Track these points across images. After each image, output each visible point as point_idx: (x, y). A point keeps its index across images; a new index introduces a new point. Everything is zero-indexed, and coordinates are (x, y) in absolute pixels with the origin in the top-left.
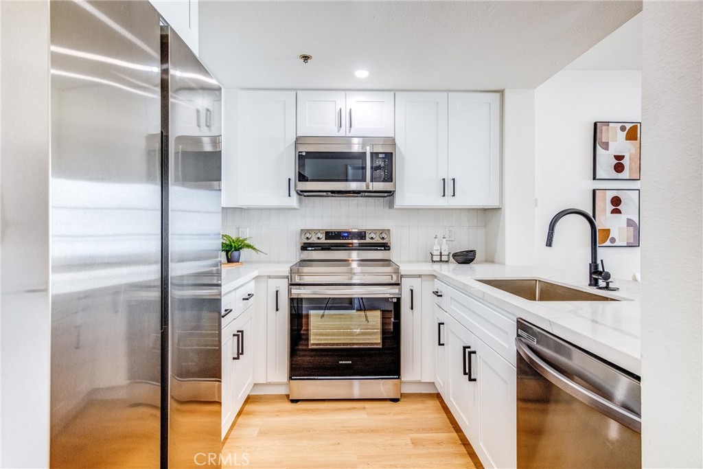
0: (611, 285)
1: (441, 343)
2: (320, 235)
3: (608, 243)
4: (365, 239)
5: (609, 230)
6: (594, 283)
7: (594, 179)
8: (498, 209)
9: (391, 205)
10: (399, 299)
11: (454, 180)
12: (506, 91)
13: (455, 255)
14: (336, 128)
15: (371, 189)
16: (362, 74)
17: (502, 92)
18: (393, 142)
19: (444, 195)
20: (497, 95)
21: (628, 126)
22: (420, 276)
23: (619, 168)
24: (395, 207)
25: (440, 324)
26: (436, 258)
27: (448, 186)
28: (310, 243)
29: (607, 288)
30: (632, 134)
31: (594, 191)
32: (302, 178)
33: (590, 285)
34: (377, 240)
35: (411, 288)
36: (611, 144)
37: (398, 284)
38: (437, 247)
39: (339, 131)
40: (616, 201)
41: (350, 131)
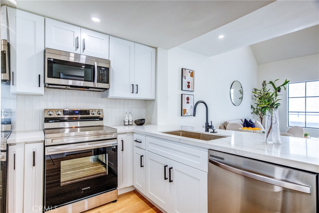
0: (215, 131)
1: (142, 165)
2: (60, 113)
3: (186, 115)
4: (89, 115)
5: (186, 109)
6: (207, 130)
7: (182, 90)
8: (153, 100)
9: (106, 96)
10: (117, 146)
11: (137, 85)
12: (158, 48)
13: (135, 122)
14: (75, 48)
15: (97, 87)
16: (96, 19)
17: (156, 48)
18: (109, 62)
19: (133, 93)
20: (155, 49)
21: (191, 71)
22: (126, 133)
23: (189, 86)
24: (109, 97)
25: (141, 156)
26: (127, 123)
27: (134, 88)
28: (52, 118)
29: (214, 132)
30: (192, 75)
31: (182, 95)
32: (50, 75)
33: (206, 131)
34: (96, 115)
35: (122, 140)
36: (186, 77)
37: (116, 139)
38: (127, 118)
39: (76, 50)
40: (188, 99)
41: (83, 52)
